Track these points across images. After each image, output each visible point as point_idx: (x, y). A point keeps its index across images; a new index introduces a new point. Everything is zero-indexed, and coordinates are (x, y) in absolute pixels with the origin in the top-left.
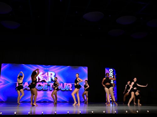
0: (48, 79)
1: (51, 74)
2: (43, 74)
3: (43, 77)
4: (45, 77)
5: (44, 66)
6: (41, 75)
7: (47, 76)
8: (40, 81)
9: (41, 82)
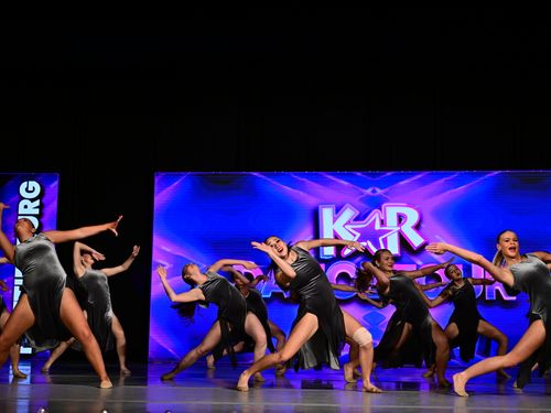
0: (385, 241)
1: (401, 219)
2: (358, 219)
3: (358, 235)
4: (370, 235)
5: (359, 174)
6: (348, 223)
7: (378, 227)
8: (347, 252)
9: (350, 258)
